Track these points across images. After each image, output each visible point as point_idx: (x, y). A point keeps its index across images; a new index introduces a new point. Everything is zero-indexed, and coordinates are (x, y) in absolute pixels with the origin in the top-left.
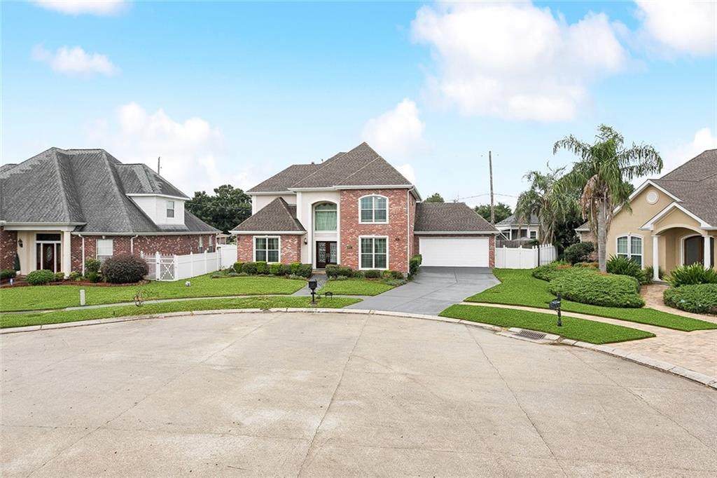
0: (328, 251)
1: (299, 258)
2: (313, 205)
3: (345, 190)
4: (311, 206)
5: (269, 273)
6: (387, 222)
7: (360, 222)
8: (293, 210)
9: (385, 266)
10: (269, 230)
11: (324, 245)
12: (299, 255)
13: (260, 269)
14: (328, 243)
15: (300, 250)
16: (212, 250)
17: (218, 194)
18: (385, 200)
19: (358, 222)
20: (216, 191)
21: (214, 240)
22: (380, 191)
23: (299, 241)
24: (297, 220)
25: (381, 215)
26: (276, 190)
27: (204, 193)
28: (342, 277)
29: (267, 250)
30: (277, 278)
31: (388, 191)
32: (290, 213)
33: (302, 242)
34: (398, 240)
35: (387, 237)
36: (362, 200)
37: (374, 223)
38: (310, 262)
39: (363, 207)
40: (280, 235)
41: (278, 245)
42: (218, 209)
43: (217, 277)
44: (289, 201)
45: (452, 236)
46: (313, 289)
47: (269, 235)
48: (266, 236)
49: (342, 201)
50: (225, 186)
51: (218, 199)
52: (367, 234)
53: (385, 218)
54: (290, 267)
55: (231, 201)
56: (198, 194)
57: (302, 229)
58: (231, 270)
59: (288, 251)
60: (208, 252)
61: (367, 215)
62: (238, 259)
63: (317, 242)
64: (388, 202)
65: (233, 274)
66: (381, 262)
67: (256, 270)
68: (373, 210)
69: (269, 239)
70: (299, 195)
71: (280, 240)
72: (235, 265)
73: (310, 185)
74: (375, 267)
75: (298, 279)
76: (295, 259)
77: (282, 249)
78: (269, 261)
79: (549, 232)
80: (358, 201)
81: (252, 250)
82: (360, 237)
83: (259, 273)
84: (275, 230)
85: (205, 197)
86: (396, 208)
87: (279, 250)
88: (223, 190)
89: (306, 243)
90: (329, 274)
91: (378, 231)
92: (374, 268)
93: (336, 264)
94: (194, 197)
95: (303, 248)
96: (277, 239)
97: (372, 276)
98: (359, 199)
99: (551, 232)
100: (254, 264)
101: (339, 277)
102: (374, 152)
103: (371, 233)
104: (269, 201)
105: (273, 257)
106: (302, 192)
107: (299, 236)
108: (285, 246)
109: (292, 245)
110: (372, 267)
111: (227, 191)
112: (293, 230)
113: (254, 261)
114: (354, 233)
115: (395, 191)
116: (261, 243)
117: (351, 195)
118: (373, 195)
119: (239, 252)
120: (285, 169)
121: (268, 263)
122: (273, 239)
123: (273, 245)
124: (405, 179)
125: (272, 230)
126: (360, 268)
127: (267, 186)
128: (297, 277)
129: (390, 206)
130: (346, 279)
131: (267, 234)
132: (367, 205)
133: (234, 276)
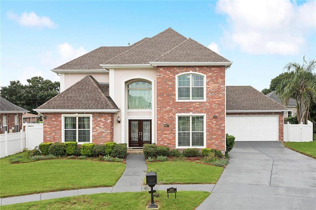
0: (141, 129)
1: (112, 138)
2: (126, 82)
3: (161, 67)
4: (124, 83)
5: (80, 155)
6: (205, 100)
7: (177, 100)
8: (105, 88)
9: (202, 145)
10: (80, 109)
11: (136, 123)
12: (112, 134)
13: (70, 150)
14: (141, 122)
15: (113, 129)
16: (18, 129)
17: (31, 84)
18: (202, 78)
19: (175, 99)
20: (29, 81)
21: (20, 120)
22: (197, 69)
23: (112, 119)
24: (109, 98)
25: (199, 92)
26: (85, 68)
27: (18, 82)
28: (161, 157)
29: (77, 129)
30: (89, 161)
31: (206, 68)
32: (102, 91)
33: (115, 120)
34: (215, 117)
35: (205, 115)
36: (179, 77)
37: (191, 100)
38: (123, 142)
39: (180, 83)
40: (91, 113)
41: (89, 124)
42: (30, 95)
43: (18, 162)
44: (101, 80)
45: (247, 114)
46: (152, 186)
47: (79, 113)
48: (77, 114)
49: (158, 79)
50: (36, 78)
51: (30, 87)
52: (184, 112)
53: (202, 96)
54: (104, 147)
55: (42, 89)
56: (13, 83)
57: (116, 107)
58: (36, 153)
59: (100, 130)
60: (14, 131)
61: (184, 93)
62: (45, 139)
63: (130, 121)
64: (205, 80)
65: (37, 157)
66: (199, 140)
67: (65, 151)
68: (191, 87)
69: (80, 118)
70: (111, 72)
71: (91, 119)
72: (41, 147)
73: (124, 61)
74: (193, 145)
75: (113, 161)
76: (109, 139)
77: (93, 128)
78: (79, 141)
79: (306, 111)
80: (175, 78)
81: (60, 129)
82: (177, 115)
83: (69, 155)
84: (86, 108)
85: (19, 85)
86: (213, 86)
87: (91, 129)
88: (35, 81)
89: (119, 122)
90: (147, 154)
91: (195, 109)
92: (191, 147)
93: (150, 142)
94: (10, 85)
95: (116, 127)
96: (89, 118)
97: (191, 155)
98: (176, 76)
99: (307, 111)
100: (63, 145)
101: (159, 158)
102: (181, 35)
103: (188, 111)
104: (78, 79)
105: (84, 136)
106: (115, 69)
107: (112, 114)
108: (97, 125)
109: (105, 123)
110: (189, 145)
111: (38, 81)
112: (106, 108)
113: (63, 141)
114: (170, 111)
115: (213, 69)
116: (69, 122)
117: (168, 72)
118: (191, 72)
119: (45, 132)
120: (94, 49)
121: (79, 143)
122: (83, 118)
123: (84, 124)
124: (222, 58)
125: (82, 108)
126: (177, 147)
127: (76, 65)
128: (112, 159)
129: (207, 84)
130: (167, 160)
131: (77, 113)
132: (184, 82)
133: (39, 160)
